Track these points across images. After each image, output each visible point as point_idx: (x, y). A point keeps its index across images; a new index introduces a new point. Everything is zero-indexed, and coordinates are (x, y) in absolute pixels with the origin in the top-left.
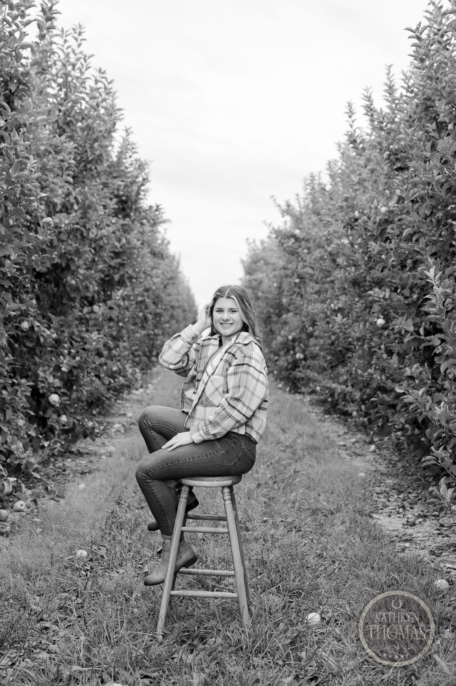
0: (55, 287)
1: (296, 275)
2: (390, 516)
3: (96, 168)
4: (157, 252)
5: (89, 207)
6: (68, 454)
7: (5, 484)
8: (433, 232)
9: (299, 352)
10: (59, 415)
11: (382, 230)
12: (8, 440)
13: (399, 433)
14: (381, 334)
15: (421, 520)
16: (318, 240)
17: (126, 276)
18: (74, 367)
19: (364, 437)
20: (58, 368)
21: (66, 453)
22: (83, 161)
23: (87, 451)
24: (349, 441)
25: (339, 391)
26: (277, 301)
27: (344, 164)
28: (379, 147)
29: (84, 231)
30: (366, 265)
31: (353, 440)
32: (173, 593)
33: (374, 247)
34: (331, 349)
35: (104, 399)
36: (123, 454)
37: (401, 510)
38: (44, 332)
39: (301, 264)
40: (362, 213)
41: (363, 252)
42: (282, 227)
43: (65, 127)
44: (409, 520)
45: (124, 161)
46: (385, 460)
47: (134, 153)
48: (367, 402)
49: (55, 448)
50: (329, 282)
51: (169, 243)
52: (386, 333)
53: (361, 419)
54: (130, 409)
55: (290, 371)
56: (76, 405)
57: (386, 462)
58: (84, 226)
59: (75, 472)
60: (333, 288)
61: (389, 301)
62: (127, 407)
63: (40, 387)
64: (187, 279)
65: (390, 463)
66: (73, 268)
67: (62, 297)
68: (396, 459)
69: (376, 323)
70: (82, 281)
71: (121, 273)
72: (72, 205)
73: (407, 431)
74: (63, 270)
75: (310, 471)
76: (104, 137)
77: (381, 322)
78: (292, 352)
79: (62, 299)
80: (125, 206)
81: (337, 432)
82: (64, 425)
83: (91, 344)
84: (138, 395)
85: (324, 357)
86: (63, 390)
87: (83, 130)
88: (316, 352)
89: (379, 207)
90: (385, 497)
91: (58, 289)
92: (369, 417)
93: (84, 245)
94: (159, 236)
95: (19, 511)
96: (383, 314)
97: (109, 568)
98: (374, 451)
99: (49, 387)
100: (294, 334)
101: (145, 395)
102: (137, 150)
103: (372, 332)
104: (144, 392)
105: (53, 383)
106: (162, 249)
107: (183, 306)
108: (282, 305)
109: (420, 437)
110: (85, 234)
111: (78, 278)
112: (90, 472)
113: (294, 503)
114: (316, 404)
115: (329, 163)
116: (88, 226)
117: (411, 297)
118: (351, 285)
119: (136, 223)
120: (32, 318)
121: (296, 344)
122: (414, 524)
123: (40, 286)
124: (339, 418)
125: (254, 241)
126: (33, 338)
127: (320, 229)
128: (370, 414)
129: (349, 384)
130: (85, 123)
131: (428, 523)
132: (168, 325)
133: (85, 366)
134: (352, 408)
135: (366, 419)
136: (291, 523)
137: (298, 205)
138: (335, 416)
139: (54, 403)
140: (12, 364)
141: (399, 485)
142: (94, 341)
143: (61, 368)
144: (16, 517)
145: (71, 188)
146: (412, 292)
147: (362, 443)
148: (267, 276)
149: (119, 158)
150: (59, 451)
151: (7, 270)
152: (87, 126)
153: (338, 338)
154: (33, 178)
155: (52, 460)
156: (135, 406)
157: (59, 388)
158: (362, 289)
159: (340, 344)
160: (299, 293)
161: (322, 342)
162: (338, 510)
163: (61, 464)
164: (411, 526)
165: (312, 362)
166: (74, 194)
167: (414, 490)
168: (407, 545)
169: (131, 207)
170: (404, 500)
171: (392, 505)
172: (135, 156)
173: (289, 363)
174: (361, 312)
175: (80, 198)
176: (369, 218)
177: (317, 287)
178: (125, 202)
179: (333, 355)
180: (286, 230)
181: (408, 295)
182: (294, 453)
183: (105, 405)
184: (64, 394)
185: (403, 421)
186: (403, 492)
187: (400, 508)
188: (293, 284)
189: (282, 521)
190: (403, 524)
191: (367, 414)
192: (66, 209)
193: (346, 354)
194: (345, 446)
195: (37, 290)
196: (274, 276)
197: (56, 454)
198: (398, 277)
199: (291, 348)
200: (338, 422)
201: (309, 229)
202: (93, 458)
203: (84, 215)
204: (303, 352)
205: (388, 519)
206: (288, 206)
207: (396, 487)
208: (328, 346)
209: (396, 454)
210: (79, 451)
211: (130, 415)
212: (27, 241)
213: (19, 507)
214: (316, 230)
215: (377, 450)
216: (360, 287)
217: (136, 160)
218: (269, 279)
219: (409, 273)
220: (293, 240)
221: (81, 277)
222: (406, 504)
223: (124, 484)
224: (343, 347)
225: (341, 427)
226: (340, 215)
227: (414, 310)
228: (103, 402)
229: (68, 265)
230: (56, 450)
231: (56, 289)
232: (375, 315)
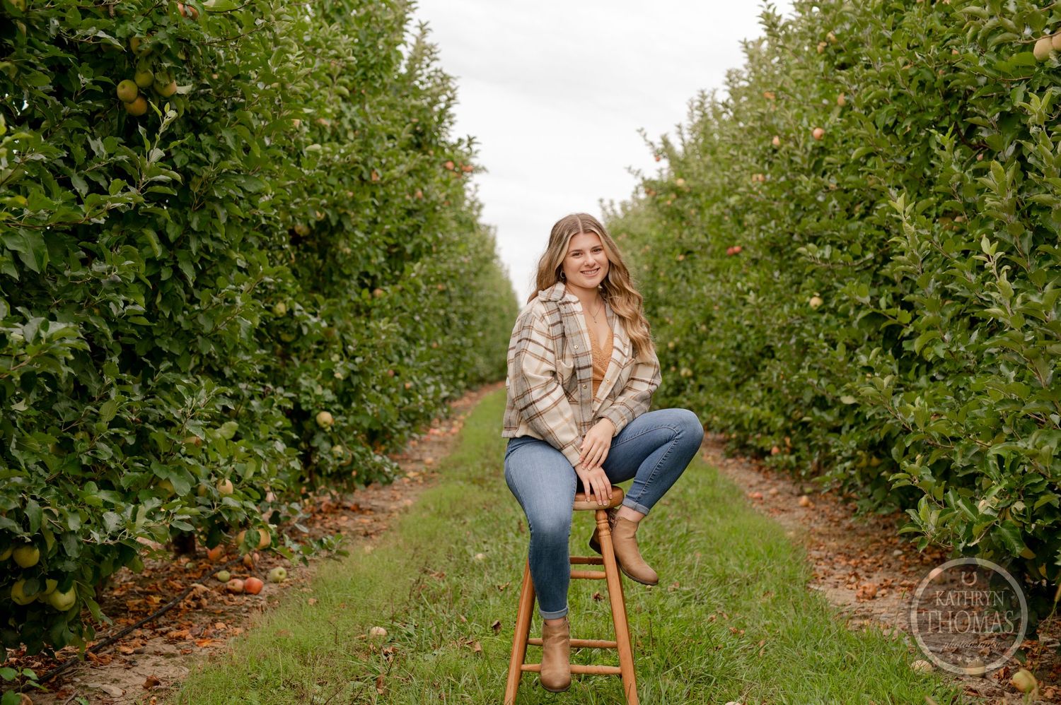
0: (319, 258)
1: (678, 251)
2: (836, 587)
3: (381, 77)
4: (463, 220)
5: (372, 135)
6: (340, 510)
7: (261, 532)
8: (898, 151)
9: (685, 366)
10: (333, 445)
11: (817, 162)
12: (263, 471)
13: (848, 464)
14: (817, 320)
15: (884, 591)
16: (713, 192)
17: (424, 245)
18: (353, 372)
19: (790, 487)
20: (330, 374)
21: (338, 508)
22: (362, 66)
23: (369, 507)
24: (766, 492)
25: (751, 416)
26: (650, 292)
27: (753, 74)
28: (810, 34)
29: (365, 171)
30: (792, 218)
31: (773, 491)
32: (525, 667)
33: (806, 183)
34: (736, 356)
35: (394, 431)
36: (426, 508)
37: (853, 579)
38: (309, 319)
39: (686, 232)
40: (787, 139)
41: (787, 198)
42: (655, 177)
43: (333, 15)
44: (867, 591)
45: (419, 72)
46: (823, 516)
47: (433, 60)
48: (793, 432)
49: (321, 503)
50: (730, 256)
51: (481, 207)
52: (824, 318)
53: (786, 457)
54: (427, 453)
55: (671, 399)
56: (355, 432)
57: (826, 519)
58: (365, 164)
59: (355, 534)
60: (738, 263)
61: (829, 264)
62: (424, 451)
63: (302, 401)
64: (505, 268)
65: (831, 521)
66: (348, 227)
67: (331, 273)
68: (840, 515)
69: (808, 303)
70: (360, 248)
71: (416, 241)
72: (346, 132)
73: (860, 461)
74: (333, 232)
75: (711, 528)
76: (393, 30)
77: (815, 302)
78: (673, 369)
79: (331, 276)
80: (421, 140)
81: (747, 481)
82: (340, 459)
83: (378, 337)
84: (438, 435)
85: (726, 369)
86: (337, 406)
87: (359, 20)
88: (711, 362)
89: (810, 129)
90: (827, 564)
91: (325, 261)
92: (797, 454)
93: (364, 193)
94: (468, 194)
95: (276, 582)
96: (818, 290)
97: (419, 649)
98: (807, 506)
99: (316, 402)
100: (677, 339)
101: (449, 435)
102: (438, 56)
103: (803, 317)
104: (448, 432)
105: (322, 396)
106: (472, 215)
107: (501, 310)
108: (657, 297)
109: (880, 469)
110: (366, 176)
111: (356, 243)
112: (377, 533)
113: (691, 568)
114: (712, 446)
115: (729, 74)
116: (370, 164)
117: (864, 256)
118: (768, 251)
119: (437, 166)
120: (290, 299)
121: (681, 354)
122: (874, 597)
123: (297, 256)
124: (750, 462)
125: (612, 203)
126: (292, 328)
127: (716, 173)
128: (798, 450)
129: (766, 405)
130: (363, 11)
131: (895, 595)
132: (480, 334)
133: (371, 371)
134: (772, 444)
135: (792, 458)
136: (688, 593)
137: (680, 141)
138: (742, 460)
139: (325, 426)
140: (265, 360)
141: (848, 547)
142: (384, 332)
143: (333, 373)
144: (274, 589)
145: (344, 106)
146: (865, 248)
147: (787, 495)
148: (633, 254)
149: (411, 68)
150: (329, 506)
151: (262, 212)
152: (367, 14)
153: (747, 339)
154: (300, 76)
155: (319, 517)
156: (436, 449)
157: (333, 403)
158: (785, 257)
159: (751, 348)
160: (684, 276)
161: (722, 345)
162: (758, 577)
163: (332, 523)
164: (869, 599)
165: (706, 379)
166: (349, 115)
167: (871, 554)
168: (866, 622)
169: (430, 142)
170: (856, 567)
171: (839, 573)
172: (435, 65)
173: (669, 386)
174: (786, 288)
175: (358, 121)
176: (797, 145)
177: (713, 263)
178: (422, 134)
179: (740, 366)
180: (662, 182)
181: (859, 253)
182: (684, 507)
183: (394, 441)
184: (340, 412)
185: (854, 445)
186: (853, 557)
187: (851, 576)
188: (674, 264)
189: (675, 590)
190: (858, 597)
191: (793, 451)
192: (337, 137)
193: (759, 362)
194: (761, 498)
195: (293, 261)
196: (645, 255)
197: (324, 510)
198: (843, 228)
199: (671, 362)
200: (747, 468)
201: (700, 174)
202: (380, 516)
203: (365, 147)
204: (692, 366)
205: (832, 591)
206: (666, 142)
207: (843, 550)
208: (732, 351)
209: (841, 508)
210: (357, 505)
211: (429, 460)
212: (286, 175)
213: (277, 575)
214: (711, 174)
215: (811, 504)
216: (781, 255)
217: (436, 71)
218: (636, 260)
219: (860, 223)
220: (673, 196)
221: (359, 242)
222: (860, 572)
223: (431, 546)
224: (755, 351)
225: (753, 474)
226: (750, 144)
227: (868, 276)
228: (392, 437)
229: (340, 224)
230: (323, 505)
231: (320, 262)
232: (808, 291)
